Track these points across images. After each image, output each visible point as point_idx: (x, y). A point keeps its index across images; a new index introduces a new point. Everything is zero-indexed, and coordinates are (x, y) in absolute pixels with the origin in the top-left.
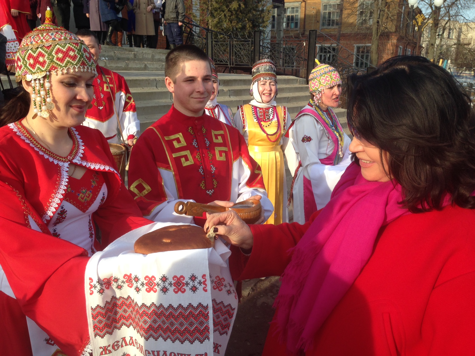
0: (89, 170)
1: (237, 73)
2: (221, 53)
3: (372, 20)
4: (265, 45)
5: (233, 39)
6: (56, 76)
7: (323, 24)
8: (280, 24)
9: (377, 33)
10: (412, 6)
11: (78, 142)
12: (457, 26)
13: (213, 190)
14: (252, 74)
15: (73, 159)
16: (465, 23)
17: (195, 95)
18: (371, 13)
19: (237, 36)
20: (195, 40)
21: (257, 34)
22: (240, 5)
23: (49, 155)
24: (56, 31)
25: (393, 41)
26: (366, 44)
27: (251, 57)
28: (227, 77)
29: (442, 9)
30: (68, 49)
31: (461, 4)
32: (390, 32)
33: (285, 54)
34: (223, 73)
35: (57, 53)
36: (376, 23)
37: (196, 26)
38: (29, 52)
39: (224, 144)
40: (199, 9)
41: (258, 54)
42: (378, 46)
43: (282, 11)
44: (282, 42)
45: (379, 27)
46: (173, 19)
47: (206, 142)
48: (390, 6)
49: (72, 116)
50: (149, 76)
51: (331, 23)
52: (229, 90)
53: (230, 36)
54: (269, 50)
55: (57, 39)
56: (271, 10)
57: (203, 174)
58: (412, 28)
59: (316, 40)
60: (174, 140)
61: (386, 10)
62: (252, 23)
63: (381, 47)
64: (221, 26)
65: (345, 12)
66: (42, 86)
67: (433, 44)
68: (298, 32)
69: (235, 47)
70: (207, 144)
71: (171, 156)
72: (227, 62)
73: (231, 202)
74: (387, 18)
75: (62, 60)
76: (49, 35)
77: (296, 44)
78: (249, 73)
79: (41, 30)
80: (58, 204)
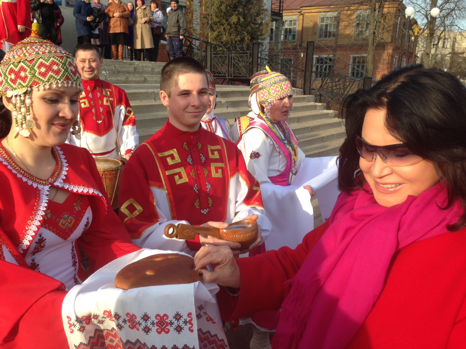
0: (72, 193)
1: (235, 85)
2: (220, 65)
3: (368, 31)
4: (263, 56)
5: (231, 51)
6: (38, 92)
7: (320, 36)
8: (278, 36)
9: (373, 43)
10: (409, 17)
11: (61, 163)
12: (452, 35)
13: (207, 209)
14: (250, 85)
15: (55, 181)
16: (460, 32)
17: (190, 109)
18: (368, 24)
19: (236, 48)
20: (195, 53)
21: (256, 46)
22: (239, 19)
23: (28, 178)
24: (41, 44)
25: (388, 51)
26: (362, 54)
27: (250, 69)
28: (225, 88)
29: (437, 20)
30: (52, 63)
31: (456, 14)
32: (386, 43)
33: (282, 65)
34: (221, 84)
35: (39, 67)
36: (372, 34)
37: (196, 40)
38: (10, 67)
39: (221, 160)
40: (199, 23)
41: (256, 66)
42: (374, 56)
43: (280, 24)
44: (280, 54)
45: (375, 38)
46: (174, 33)
47: (201, 158)
48: (387, 18)
49: (55, 135)
50: (148, 89)
51: (328, 35)
52: (227, 102)
53: (229, 49)
54: (267, 61)
55: (41, 53)
56: (269, 23)
57: (197, 192)
58: (407, 38)
59: (313, 51)
60: (168, 156)
61: (382, 21)
62: (251, 36)
63: (376, 57)
64: (220, 39)
65: (342, 24)
66: (23, 102)
67: (428, 53)
68: (296, 44)
69: (234, 59)
70: (203, 160)
71: (164, 174)
72: (226, 74)
73: (227, 222)
74: (383, 29)
75: (44, 75)
76: (33, 49)
77: (294, 56)
78: (247, 84)
79: (24, 43)
80: (34, 232)
